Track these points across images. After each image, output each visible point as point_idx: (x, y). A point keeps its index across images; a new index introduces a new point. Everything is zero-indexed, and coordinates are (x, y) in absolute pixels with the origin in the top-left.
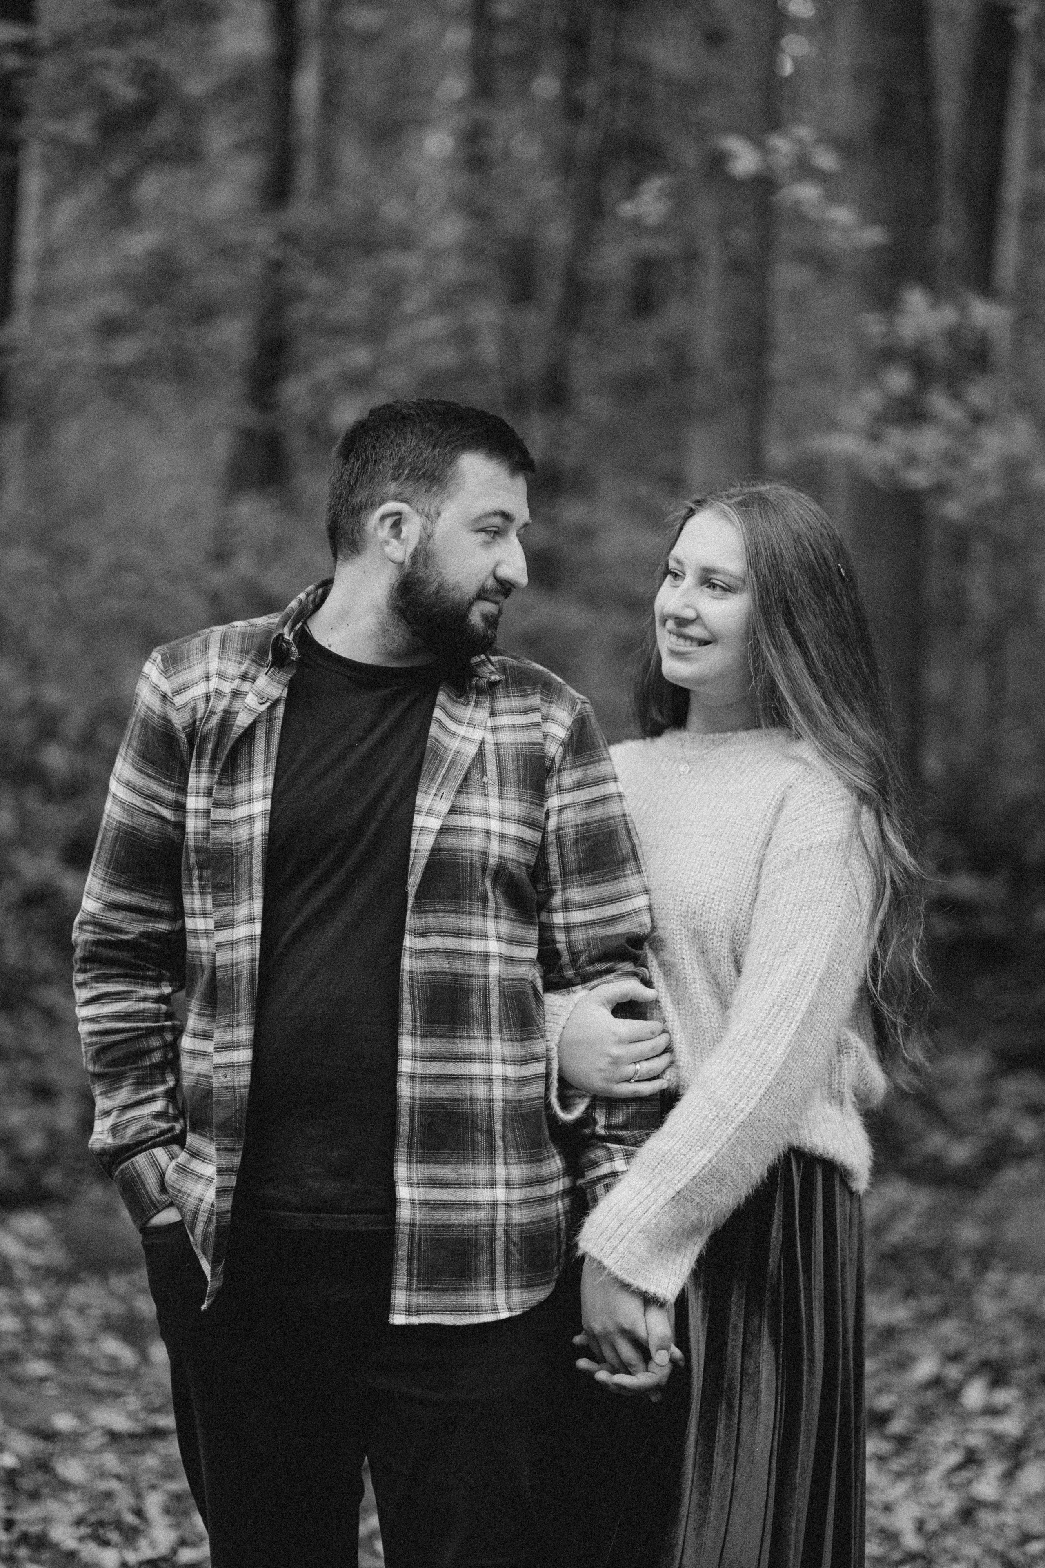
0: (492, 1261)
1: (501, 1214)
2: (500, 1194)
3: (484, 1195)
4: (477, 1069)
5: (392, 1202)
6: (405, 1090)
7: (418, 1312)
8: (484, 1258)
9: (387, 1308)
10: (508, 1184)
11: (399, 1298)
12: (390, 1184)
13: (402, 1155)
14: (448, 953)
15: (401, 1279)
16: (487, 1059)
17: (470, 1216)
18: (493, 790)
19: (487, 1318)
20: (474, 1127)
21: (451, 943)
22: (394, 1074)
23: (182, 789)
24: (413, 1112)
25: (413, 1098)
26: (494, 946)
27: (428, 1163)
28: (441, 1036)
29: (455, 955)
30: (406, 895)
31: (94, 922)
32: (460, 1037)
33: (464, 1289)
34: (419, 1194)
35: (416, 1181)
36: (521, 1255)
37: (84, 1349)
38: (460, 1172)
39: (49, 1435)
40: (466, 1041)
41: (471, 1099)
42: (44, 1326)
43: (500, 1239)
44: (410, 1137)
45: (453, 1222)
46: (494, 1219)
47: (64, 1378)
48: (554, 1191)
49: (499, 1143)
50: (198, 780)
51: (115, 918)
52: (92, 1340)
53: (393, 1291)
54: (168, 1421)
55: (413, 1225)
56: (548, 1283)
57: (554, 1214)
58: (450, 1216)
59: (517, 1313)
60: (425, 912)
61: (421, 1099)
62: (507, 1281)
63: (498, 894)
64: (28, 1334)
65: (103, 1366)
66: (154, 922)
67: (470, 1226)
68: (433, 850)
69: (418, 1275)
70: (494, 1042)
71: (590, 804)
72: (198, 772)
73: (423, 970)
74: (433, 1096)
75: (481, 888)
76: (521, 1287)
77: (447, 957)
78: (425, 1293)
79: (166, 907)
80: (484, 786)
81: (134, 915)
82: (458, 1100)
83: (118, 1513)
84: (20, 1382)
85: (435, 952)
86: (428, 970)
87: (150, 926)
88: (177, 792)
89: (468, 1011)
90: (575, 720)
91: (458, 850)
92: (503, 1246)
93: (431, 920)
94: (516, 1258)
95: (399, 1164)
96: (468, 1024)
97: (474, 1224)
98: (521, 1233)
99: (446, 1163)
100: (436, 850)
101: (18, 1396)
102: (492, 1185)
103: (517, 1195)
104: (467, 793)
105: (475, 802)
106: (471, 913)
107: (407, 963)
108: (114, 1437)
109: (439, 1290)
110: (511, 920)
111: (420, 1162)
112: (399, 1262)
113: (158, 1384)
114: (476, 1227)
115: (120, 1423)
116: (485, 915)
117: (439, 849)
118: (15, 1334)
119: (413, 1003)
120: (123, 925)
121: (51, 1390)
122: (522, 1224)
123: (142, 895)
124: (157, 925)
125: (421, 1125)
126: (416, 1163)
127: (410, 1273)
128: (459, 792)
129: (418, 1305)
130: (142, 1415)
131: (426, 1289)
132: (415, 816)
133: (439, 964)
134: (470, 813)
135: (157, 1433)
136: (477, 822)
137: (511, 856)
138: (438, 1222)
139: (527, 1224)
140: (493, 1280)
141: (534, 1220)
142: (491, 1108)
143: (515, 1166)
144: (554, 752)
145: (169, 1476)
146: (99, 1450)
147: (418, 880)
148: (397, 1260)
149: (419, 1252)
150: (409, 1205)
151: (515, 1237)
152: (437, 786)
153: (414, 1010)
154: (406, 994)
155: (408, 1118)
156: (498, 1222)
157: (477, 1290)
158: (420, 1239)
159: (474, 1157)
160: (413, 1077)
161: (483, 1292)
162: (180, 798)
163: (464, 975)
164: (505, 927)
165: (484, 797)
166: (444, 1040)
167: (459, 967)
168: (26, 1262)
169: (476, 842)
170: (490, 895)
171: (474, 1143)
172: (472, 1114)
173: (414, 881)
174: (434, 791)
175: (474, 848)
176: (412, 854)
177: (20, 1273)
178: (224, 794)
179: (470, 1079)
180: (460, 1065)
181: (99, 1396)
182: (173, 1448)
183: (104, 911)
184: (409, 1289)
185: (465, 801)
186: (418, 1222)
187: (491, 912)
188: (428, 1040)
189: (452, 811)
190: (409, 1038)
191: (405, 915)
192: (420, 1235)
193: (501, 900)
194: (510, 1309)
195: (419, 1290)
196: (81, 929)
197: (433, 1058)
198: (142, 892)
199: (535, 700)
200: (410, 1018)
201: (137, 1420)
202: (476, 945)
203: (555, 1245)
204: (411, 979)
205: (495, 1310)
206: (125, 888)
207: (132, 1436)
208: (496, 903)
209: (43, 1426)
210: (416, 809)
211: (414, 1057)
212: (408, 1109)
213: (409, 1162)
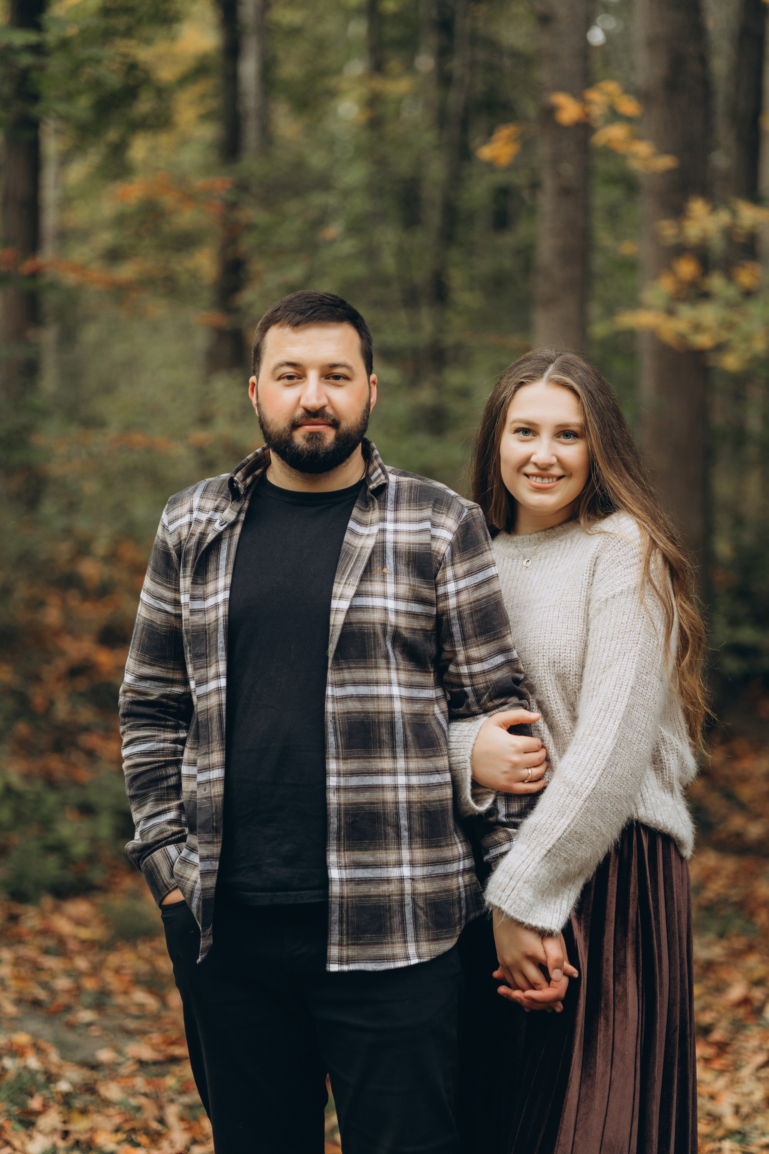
0: (403, 922)
1: (408, 887)
2: (406, 871)
3: (394, 873)
4: (387, 780)
5: (326, 881)
6: (333, 798)
7: (349, 961)
8: (396, 920)
9: (324, 959)
10: (412, 864)
11: (334, 951)
12: (325, 868)
13: (333, 845)
14: (361, 698)
15: (335, 937)
16: (394, 773)
17: (384, 889)
18: (390, 578)
19: (401, 964)
20: (386, 823)
21: (363, 690)
22: (323, 788)
23: (177, 591)
24: (340, 814)
25: (339, 804)
26: (396, 691)
27: (352, 850)
28: (358, 758)
29: (365, 699)
30: (327, 657)
31: (130, 690)
32: (374, 757)
33: (382, 943)
34: (346, 874)
35: (343, 865)
36: (427, 916)
37: (120, 1000)
38: (376, 856)
39: (94, 1066)
40: (379, 760)
41: (383, 803)
42: (89, 984)
43: (408, 905)
44: (339, 832)
45: (372, 893)
46: (402, 890)
47: (107, 1022)
48: (455, 870)
49: (405, 834)
50: (185, 583)
51: (144, 686)
52: (126, 993)
53: (329, 947)
54: (182, 1051)
55: (342, 897)
56: (451, 937)
57: (455, 887)
58: (370, 889)
59: (425, 960)
60: (342, 669)
61: (345, 804)
62: (416, 935)
63: (397, 653)
64: (78, 990)
65: (134, 1010)
66: (172, 687)
67: (384, 896)
68: (345, 624)
69: (347, 934)
70: (399, 760)
71: (478, 586)
72: (184, 577)
73: (342, 711)
74: (354, 801)
75: (383, 649)
76: (429, 940)
77: (360, 701)
78: (353, 947)
79: (178, 676)
80: (384, 575)
81: (157, 683)
82: (373, 803)
83: (146, 1120)
84: (71, 1026)
85: (351, 697)
86: (346, 711)
87: (168, 690)
88: (175, 592)
89: (380, 738)
90: (460, 526)
91: (364, 623)
92: (411, 910)
93: (347, 675)
94: (422, 918)
95: (331, 853)
96: (380, 747)
97: (387, 894)
98: (426, 900)
99: (366, 850)
100: (346, 624)
101: (71, 1037)
102: (400, 864)
103: (419, 872)
104: (371, 581)
105: (377, 587)
106: (376, 668)
107: (330, 707)
108: (142, 1063)
109: (363, 944)
110: (409, 671)
111: (347, 850)
112: (332, 925)
113: (174, 1023)
114: (389, 896)
115: (146, 1053)
116: (388, 669)
117: (351, 623)
118: (69, 991)
119: (336, 735)
120: (148, 690)
121: (95, 1031)
122: (426, 894)
123: (159, 669)
124: (173, 689)
125: (346, 823)
126: (344, 851)
127: (341, 933)
128: (362, 580)
129: (348, 957)
130: (163, 1047)
131: (354, 944)
132: (332, 601)
133: (354, 706)
134: (372, 595)
135: (174, 1060)
136: (378, 602)
137: (403, 626)
138: (362, 894)
139: (430, 893)
140: (405, 935)
141: (436, 890)
142: (397, 808)
143: (418, 850)
144: (444, 550)
145: (183, 1091)
146: (133, 1075)
147: (335, 647)
148: (331, 923)
149: (348, 916)
150: (338, 883)
151: (421, 903)
152: (346, 577)
153: (336, 740)
154: (330, 729)
155: (336, 819)
156: (406, 892)
157: (392, 943)
158: (348, 907)
159: (386, 845)
160: (338, 789)
161: (397, 945)
162: (177, 596)
163: (375, 713)
164: (403, 676)
165: (383, 584)
166: (361, 760)
167: (370, 707)
168: (75, 937)
169: (377, 617)
170: (391, 653)
171: (386, 835)
172: (384, 813)
173: (332, 647)
174: (344, 581)
175: (376, 621)
176: (331, 628)
177: (73, 945)
178: (199, 592)
179: (382, 788)
180: (375, 777)
181: (130, 1034)
182: (187, 1071)
183: (136, 682)
184: (340, 944)
185: (368, 587)
186: (345, 895)
187: (393, 666)
188: (349, 761)
189: (358, 594)
190: (334, 761)
191: (327, 672)
192: (348, 905)
193: (400, 657)
194: (419, 957)
195: (348, 945)
196: (125, 696)
197: (353, 774)
198: (160, 667)
199: (428, 512)
200: (334, 746)
201: (159, 1051)
202: (383, 690)
203: (456, 910)
204: (334, 718)
205: (407, 958)
206: (150, 664)
207: (156, 1063)
208: (396, 659)
209: (90, 1059)
210: (333, 595)
211: (339, 774)
212: (336, 812)
213: (338, 850)
